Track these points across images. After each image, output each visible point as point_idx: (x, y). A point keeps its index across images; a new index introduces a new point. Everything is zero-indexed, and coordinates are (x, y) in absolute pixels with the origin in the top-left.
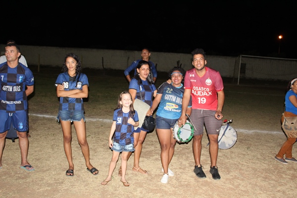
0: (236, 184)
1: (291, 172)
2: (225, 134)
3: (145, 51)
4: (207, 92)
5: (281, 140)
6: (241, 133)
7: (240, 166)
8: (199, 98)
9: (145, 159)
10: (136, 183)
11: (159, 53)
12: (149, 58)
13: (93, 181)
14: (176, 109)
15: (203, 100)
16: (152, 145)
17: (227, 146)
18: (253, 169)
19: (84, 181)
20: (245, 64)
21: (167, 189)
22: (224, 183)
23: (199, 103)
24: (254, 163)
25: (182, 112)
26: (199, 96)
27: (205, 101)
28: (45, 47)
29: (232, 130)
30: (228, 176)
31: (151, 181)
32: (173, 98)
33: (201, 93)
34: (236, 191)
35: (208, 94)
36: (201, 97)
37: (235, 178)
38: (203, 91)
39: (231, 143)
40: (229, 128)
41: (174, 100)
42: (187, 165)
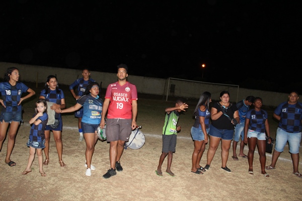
0: (134, 174)
1: (181, 166)
2: (136, 138)
4: (125, 97)
7: (143, 162)
8: (118, 103)
9: (67, 156)
10: (52, 174)
13: (15, 172)
14: (99, 116)
15: (121, 105)
16: (77, 145)
17: (137, 146)
18: (152, 164)
19: (7, 173)
21: (76, 178)
22: (125, 174)
23: (117, 108)
24: (154, 159)
26: (118, 102)
27: (122, 106)
29: (141, 134)
30: (130, 169)
31: (65, 172)
32: (97, 107)
33: (120, 99)
34: (133, 180)
35: (126, 99)
36: (119, 102)
37: (136, 170)
38: (122, 97)
39: (141, 144)
40: (138, 133)
41: (97, 109)
42: (100, 160)
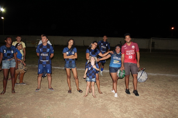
0: (146, 97)
1: (174, 93)
2: (142, 75)
3: (105, 37)
4: (133, 52)
5: (170, 78)
6: (150, 75)
7: (149, 90)
8: (129, 56)
9: (104, 87)
10: (99, 97)
11: (111, 38)
12: (107, 40)
14: (119, 63)
15: (131, 57)
16: (107, 80)
17: (143, 81)
18: (155, 91)
20: (154, 42)
21: (113, 99)
22: (141, 97)
23: (129, 58)
24: (156, 89)
25: (121, 64)
26: (129, 55)
27: (132, 57)
28: (56, 36)
29: (145, 73)
30: (143, 94)
31: (106, 96)
32: (117, 58)
33: (130, 54)
34: (146, 101)
35: (133, 53)
36: (130, 55)
37: (146, 95)
38: (131, 52)
39: (145, 79)
40: (143, 72)
41: (117, 59)
42: (123, 89)
